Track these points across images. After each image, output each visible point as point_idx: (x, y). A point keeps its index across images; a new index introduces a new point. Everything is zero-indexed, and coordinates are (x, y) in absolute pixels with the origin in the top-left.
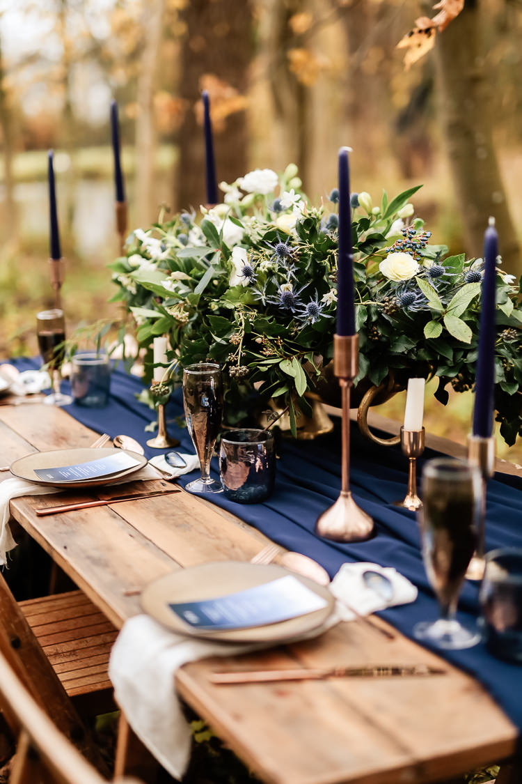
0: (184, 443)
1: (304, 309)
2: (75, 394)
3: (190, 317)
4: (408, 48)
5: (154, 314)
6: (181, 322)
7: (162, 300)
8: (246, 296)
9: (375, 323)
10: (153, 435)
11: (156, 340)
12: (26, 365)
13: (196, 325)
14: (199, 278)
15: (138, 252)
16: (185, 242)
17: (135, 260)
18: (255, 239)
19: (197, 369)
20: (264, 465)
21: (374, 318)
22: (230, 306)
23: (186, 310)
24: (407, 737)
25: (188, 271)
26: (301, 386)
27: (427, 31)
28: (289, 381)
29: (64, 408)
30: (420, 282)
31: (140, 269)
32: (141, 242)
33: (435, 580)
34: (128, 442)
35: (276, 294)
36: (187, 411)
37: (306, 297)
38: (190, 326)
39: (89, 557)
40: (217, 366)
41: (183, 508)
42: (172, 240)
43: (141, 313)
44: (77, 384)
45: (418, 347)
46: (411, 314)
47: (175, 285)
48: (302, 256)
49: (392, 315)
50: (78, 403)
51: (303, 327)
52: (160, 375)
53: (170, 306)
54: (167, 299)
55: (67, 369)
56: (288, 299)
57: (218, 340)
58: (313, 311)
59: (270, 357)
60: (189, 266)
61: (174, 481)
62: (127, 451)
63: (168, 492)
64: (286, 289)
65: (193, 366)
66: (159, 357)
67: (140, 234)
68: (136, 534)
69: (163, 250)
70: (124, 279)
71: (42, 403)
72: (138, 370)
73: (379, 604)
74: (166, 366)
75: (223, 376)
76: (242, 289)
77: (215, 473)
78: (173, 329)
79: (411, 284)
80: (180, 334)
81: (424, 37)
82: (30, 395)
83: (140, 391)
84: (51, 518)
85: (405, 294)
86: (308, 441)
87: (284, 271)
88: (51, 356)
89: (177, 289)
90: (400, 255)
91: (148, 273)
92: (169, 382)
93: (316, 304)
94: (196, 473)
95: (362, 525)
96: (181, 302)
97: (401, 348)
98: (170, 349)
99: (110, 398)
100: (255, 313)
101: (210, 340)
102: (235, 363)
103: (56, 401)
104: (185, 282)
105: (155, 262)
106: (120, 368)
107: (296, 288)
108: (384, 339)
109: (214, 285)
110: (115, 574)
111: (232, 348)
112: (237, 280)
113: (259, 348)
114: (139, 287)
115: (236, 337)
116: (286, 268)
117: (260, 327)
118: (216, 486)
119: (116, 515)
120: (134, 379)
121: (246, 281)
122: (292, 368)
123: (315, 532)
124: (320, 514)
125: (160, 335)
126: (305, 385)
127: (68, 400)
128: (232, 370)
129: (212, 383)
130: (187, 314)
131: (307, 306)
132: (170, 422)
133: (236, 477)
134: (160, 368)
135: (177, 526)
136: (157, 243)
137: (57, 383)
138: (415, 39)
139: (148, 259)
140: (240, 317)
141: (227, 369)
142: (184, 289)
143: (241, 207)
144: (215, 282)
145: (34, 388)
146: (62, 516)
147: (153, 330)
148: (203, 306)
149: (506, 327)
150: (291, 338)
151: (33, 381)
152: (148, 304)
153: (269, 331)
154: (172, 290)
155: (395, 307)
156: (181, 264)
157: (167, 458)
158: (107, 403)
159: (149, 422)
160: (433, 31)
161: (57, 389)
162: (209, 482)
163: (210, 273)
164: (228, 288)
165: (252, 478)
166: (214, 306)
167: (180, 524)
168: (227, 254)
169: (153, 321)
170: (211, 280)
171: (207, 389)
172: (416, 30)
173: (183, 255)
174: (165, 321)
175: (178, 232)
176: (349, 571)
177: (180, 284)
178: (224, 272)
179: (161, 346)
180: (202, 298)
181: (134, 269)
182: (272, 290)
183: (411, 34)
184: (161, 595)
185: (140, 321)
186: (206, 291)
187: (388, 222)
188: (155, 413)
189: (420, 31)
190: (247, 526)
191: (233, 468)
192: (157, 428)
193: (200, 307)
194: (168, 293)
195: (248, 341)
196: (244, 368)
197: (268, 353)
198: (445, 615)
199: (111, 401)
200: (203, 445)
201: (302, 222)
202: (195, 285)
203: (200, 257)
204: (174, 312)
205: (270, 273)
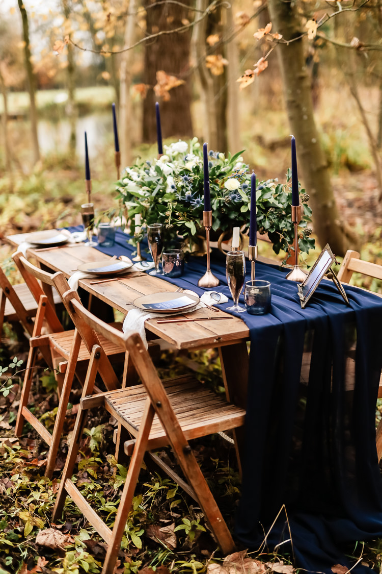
0: (148, 259)
1: (194, 201)
2: (99, 241)
3: (150, 205)
4: (241, 82)
5: (135, 204)
6: (146, 208)
7: (138, 198)
8: (173, 196)
9: (223, 207)
10: (135, 256)
11: (136, 215)
12: (73, 230)
13: (153, 209)
14: (154, 189)
15: (127, 177)
16: (148, 174)
17: (126, 181)
18: (177, 173)
19: (153, 226)
20: (179, 264)
21: (222, 205)
22: (166, 201)
23: (149, 203)
24: (215, 331)
25: (149, 186)
26: (193, 232)
27: (250, 76)
28: (189, 230)
29: (94, 247)
30: (239, 190)
31: (128, 185)
32: (128, 174)
33: (233, 295)
34: (124, 258)
35: (184, 196)
36: (150, 244)
37: (195, 197)
38: (150, 209)
39: (112, 295)
40: (161, 225)
41: (148, 280)
42: (143, 173)
43: (129, 204)
44: (100, 237)
45: (239, 215)
46: (235, 202)
47: (144, 192)
48: (195, 181)
49: (228, 203)
50: (100, 245)
51: (195, 209)
52: (138, 230)
53: (142, 201)
54: (140, 198)
55: (96, 231)
56: (189, 198)
57: (161, 214)
58: (198, 202)
59: (181, 221)
60: (150, 184)
61: (144, 272)
62: (125, 262)
63: (141, 276)
64: (188, 193)
65: (151, 225)
66: (137, 222)
67: (128, 170)
68: (129, 288)
69: (139, 177)
70: (121, 189)
71: (84, 246)
72: (127, 231)
73: (215, 303)
74: (140, 226)
75: (163, 229)
76: (171, 194)
77: (160, 268)
78: (143, 211)
79: (236, 192)
80: (147, 213)
81: (249, 78)
82: (77, 243)
83: (129, 239)
84: (96, 285)
85: (233, 195)
86: (200, 257)
87: (188, 186)
88: (88, 224)
89: (145, 194)
90: (233, 179)
91: (132, 188)
92: (142, 233)
93: (199, 199)
94: (153, 269)
95: (215, 282)
96: (146, 199)
97: (233, 216)
98: (142, 219)
99: (115, 243)
100: (176, 203)
101: (158, 215)
102: (168, 223)
103: (90, 245)
104: (148, 191)
105: (135, 182)
106: (119, 230)
107: (192, 194)
108: (226, 213)
109: (160, 192)
110: (123, 299)
111: (167, 217)
112: (169, 190)
113: (177, 217)
114: (128, 193)
115: (169, 213)
116: (188, 185)
117: (177, 209)
118: (161, 273)
119: (121, 283)
120: (125, 235)
121: (173, 191)
122: (190, 225)
123: (197, 286)
124: (199, 280)
125: (138, 213)
126: (195, 231)
127: (96, 244)
128: (167, 226)
129: (159, 232)
130: (149, 204)
131: (196, 200)
132: (142, 251)
133: (169, 268)
134: (138, 227)
135: (145, 285)
136: (136, 174)
137: (91, 236)
138: (245, 79)
139: (132, 180)
140: (170, 206)
141: (165, 226)
142: (148, 194)
143: (173, 156)
144: (161, 191)
145: (79, 240)
146: (101, 284)
147: (134, 211)
148: (156, 201)
149: (270, 207)
150: (190, 213)
151: (78, 237)
152: (132, 200)
153: (181, 210)
154: (143, 195)
155: (229, 200)
156: (146, 184)
157: (141, 264)
158: (113, 245)
159: (133, 252)
160: (253, 75)
161: (91, 239)
162: (159, 271)
163: (158, 187)
164: (166, 193)
165: (175, 268)
166: (160, 200)
167: (147, 285)
168: (165, 179)
169: (134, 208)
170: (159, 190)
171: (157, 235)
172: (245, 75)
173: (147, 180)
174: (140, 207)
175: (145, 169)
176: (207, 294)
177: (146, 192)
178: (164, 186)
179: (138, 218)
180: (155, 198)
181: (126, 185)
182: (183, 194)
183: (243, 76)
184: (140, 303)
185: (128, 208)
186: (157, 194)
187: (232, 165)
188: (136, 248)
189: (247, 76)
190: (172, 285)
191: (167, 266)
192: (136, 254)
193: (154, 201)
194: (141, 196)
195: (173, 215)
196: (171, 225)
197: (181, 219)
198: (235, 304)
199: (116, 244)
200: (156, 256)
201: (194, 167)
202: (152, 192)
203: (154, 180)
204: (144, 204)
205: (183, 187)
